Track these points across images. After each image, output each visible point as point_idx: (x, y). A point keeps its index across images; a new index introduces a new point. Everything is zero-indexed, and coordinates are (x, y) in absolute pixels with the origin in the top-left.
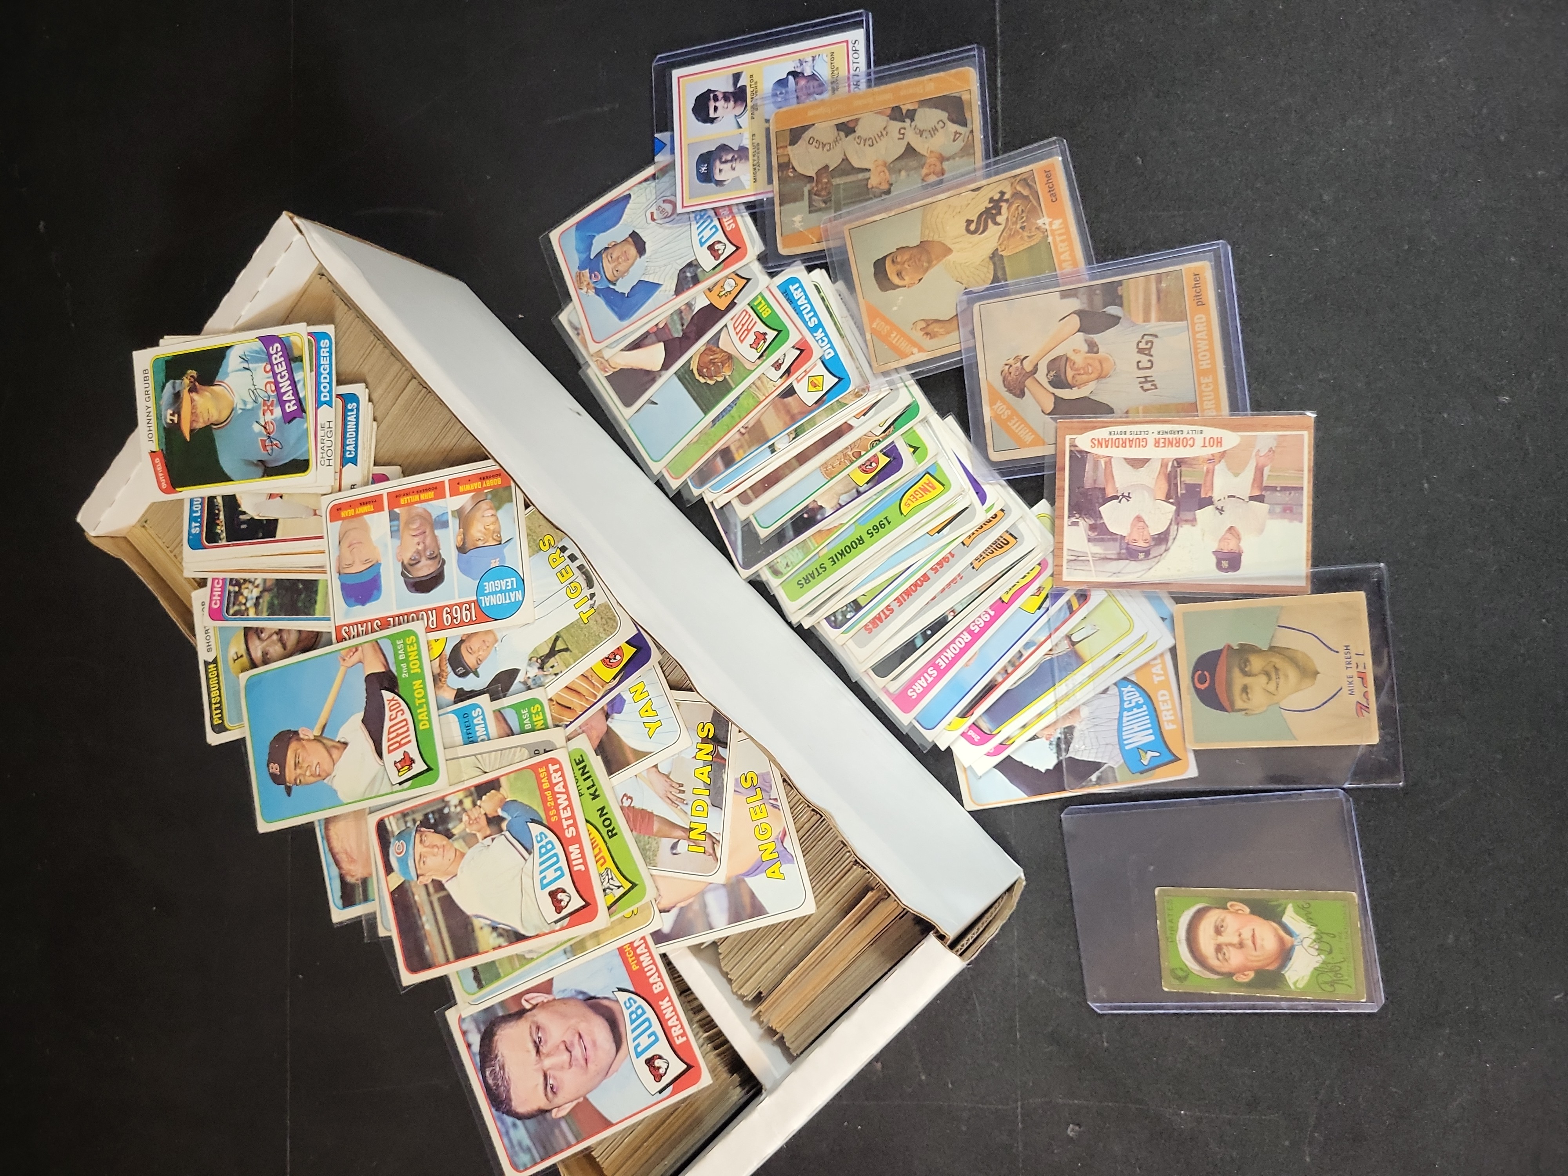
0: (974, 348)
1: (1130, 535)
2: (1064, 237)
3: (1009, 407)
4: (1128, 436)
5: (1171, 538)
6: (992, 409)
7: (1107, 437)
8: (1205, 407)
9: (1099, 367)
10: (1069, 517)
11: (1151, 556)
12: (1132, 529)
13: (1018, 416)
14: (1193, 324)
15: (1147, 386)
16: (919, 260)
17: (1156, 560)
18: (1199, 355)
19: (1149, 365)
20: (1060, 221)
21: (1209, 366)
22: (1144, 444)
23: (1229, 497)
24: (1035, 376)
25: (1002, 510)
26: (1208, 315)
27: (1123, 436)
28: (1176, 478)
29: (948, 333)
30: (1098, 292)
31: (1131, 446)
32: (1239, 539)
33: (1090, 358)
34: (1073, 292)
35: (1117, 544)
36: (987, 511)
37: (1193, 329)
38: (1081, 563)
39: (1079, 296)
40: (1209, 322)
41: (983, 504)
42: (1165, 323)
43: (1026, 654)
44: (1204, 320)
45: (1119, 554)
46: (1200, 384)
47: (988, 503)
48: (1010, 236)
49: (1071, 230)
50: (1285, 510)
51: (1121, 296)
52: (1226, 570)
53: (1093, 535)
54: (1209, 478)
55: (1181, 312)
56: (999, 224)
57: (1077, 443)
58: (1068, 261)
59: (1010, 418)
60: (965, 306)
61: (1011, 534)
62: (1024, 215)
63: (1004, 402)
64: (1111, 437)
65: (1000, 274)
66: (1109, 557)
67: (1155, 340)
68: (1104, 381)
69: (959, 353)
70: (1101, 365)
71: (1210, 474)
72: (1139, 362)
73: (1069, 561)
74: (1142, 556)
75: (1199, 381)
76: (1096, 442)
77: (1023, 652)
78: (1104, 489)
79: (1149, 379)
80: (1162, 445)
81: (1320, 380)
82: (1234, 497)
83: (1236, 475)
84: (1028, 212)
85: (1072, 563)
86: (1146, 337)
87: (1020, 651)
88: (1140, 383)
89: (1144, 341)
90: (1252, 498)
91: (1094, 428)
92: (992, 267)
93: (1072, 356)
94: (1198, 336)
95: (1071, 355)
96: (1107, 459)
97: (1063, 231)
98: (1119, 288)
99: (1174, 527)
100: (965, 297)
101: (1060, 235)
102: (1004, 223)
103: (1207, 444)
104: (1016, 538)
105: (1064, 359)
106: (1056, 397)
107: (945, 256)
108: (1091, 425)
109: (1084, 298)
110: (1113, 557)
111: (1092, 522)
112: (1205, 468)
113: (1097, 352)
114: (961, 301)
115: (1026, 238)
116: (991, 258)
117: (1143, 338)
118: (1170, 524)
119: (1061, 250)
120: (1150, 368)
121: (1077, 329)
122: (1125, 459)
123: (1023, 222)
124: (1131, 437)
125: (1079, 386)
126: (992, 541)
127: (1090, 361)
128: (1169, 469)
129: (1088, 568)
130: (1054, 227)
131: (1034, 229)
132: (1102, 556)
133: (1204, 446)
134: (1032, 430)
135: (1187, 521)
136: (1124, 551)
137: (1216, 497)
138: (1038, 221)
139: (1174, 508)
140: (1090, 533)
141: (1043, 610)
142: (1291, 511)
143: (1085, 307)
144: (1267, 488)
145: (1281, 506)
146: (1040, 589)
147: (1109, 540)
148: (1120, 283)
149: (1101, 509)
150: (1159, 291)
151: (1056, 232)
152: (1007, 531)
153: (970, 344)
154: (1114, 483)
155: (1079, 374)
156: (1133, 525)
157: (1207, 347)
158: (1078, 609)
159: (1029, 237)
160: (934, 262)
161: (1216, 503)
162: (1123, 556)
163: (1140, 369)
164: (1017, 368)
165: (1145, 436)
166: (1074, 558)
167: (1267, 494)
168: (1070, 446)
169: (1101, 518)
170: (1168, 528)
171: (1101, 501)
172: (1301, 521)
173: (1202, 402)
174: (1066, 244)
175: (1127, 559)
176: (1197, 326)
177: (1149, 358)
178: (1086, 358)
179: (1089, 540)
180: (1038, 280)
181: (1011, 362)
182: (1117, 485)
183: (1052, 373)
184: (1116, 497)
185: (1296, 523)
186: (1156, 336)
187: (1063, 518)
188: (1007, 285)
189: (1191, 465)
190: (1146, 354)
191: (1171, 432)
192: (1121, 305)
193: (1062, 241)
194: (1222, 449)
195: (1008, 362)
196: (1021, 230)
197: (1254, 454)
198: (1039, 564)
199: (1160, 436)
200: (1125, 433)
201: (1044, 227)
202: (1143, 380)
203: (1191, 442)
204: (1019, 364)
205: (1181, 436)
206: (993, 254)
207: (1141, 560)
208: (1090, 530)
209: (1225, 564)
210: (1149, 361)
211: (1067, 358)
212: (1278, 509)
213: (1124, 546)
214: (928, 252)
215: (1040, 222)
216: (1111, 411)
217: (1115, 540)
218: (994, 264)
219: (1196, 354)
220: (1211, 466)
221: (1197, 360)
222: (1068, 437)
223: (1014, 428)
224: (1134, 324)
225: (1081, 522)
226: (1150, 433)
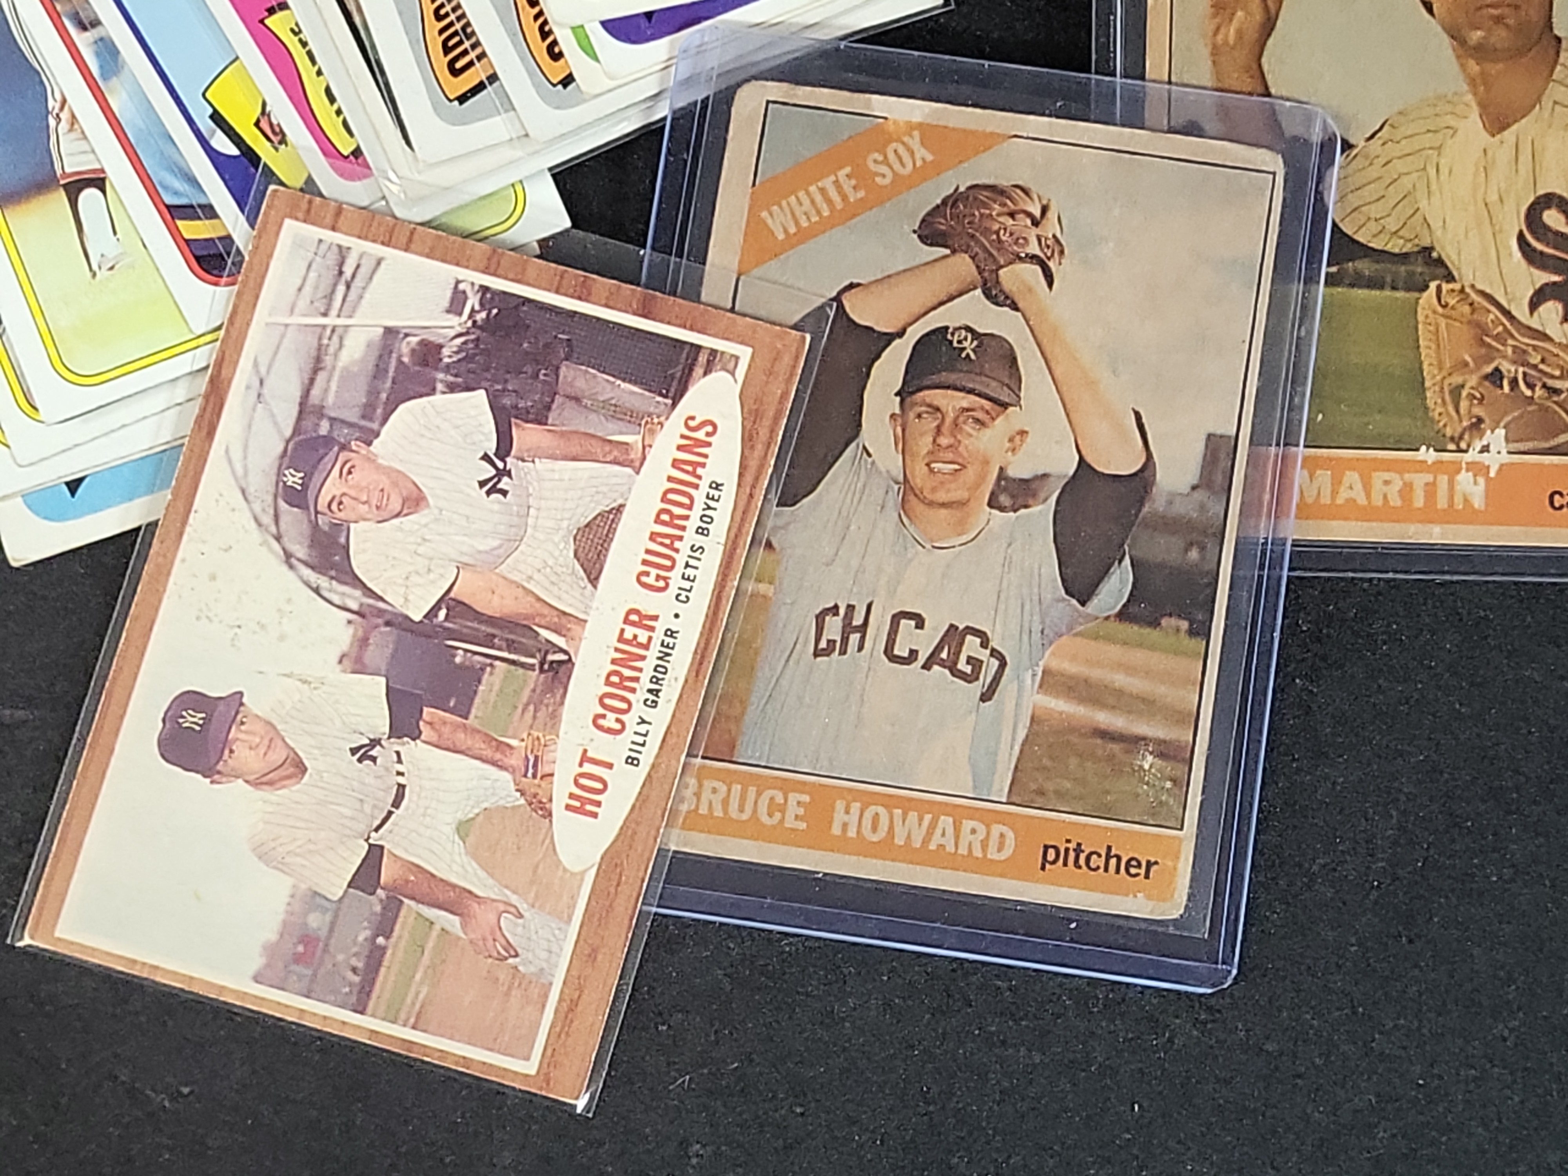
0: (1134, 120)
1: (371, 460)
2: (1419, 501)
3: (901, 184)
4: (690, 537)
5: (323, 582)
6: (911, 127)
7: (708, 475)
8: (708, 784)
9: (942, 496)
10: (484, 289)
11: (283, 505)
12: (388, 471)
13: (864, 206)
14: (989, 818)
15: (833, 627)
16: (1498, 20)
17: (267, 519)
18: (881, 810)
19: (901, 650)
20: (1478, 502)
21: (836, 830)
22: (651, 580)
23: (401, 787)
24: (978, 292)
25: (568, 81)
26: (1002, 869)
27: (694, 523)
28: (511, 646)
29: (1215, 51)
30: (1194, 554)
31: (653, 537)
32: (257, 784)
33: (982, 478)
34: (1219, 478)
35: (352, 416)
36: (579, 31)
37: (973, 814)
38: (324, 288)
39: (1200, 495)
40: (984, 866)
41: (605, 24)
42: (1021, 734)
43: (82, 40)
44: (992, 854)
45: (320, 412)
46: (786, 787)
47: (602, 40)
48: (1481, 330)
49: (1437, 529)
50: (308, 940)
51: (1155, 623)
52: (172, 717)
53: (405, 348)
54: (479, 745)
55: (1041, 793)
56: (1534, 306)
57: (718, 376)
58: (1334, 493)
59: (862, 177)
60: (1291, 129)
61: (479, 87)
62: (1539, 392)
63: (924, 173)
64: (704, 485)
65: (1364, 266)
66: (321, 377)
67: (977, 688)
68: (894, 500)
69: (1135, 69)
70: (943, 505)
71: (488, 753)
72: (920, 625)
73: (343, 253)
74: (293, 479)
75: (801, 787)
76: (700, 435)
77: (90, 35)
78: (541, 421)
79: (855, 638)
80: (628, 635)
81: (684, 1144)
82: (396, 804)
83: (463, 829)
84: (1544, 409)
85: (333, 258)
86: (995, 663)
87: (96, 23)
88: (851, 608)
89: (983, 655)
90: (375, 853)
91: (748, 440)
92: (1395, 246)
93: (1003, 424)
94: (946, 822)
95: (1013, 418)
96: (636, 455)
97: (1442, 502)
98: (1184, 625)
99: (354, 599)
100: (1316, 136)
101: (1431, 489)
102: (1534, 323)
103: (588, 768)
104: (462, 99)
105: (1004, 396)
106: (889, 338)
107: (1484, 107)
108: (764, 433)
109: (1186, 508)
110: (315, 392)
111: (448, 355)
112: (514, 742)
113: (992, 504)
114: (1309, 118)
115: (1457, 379)
116: (1429, 250)
117: (994, 653)
118: (369, 592)
119: (1379, 477)
120: (888, 651)
121: (1089, 459)
122: (619, 509)
123: (1514, 382)
124: (684, 547)
125: (900, 419)
126: (476, 26)
127: (970, 473)
128: (545, 633)
129: (303, 304)
130: (1464, 478)
131: (1478, 411)
132: (328, 360)
133: (585, 758)
134: (803, 236)
135: (363, 642)
136: (324, 428)
137: (411, 749)
138: (1501, 432)
139: (417, 617)
140: (414, 340)
141: (205, 124)
142: (298, 959)
143: (1156, 503)
144: (392, 907)
145: (323, 933)
146: (276, 136)
147: (373, 393)
148: (1201, 631)
149: (480, 395)
150: (1134, 742)
151: (1443, 480)
152: (493, 78)
153: (1153, 112)
154: (553, 457)
155: (939, 430)
156: (397, 477)
157: (899, 841)
158: (175, 233)
159: (1456, 392)
160: (1474, 67)
161: (395, 745)
162: (308, 424)
163: (897, 618)
164: (1020, 240)
165: (673, 590)
166: (348, 270)
167: (375, 903)
168: (713, 352)
169: (452, 388)
170: (357, 582)
171: (507, 401)
172: (257, 979)
173: (728, 779)
174: (1395, 501)
175: (296, 431)
176: (981, 829)
177: (922, 658)
178: (986, 462)
179: (389, 332)
180: (1297, 380)
181: (1050, 228)
182: (542, 465)
183: (969, 345)
184: (504, 447)
185: (257, 962)
186: (985, 697)
187: (486, 271)
188: (1311, 279)
189: (536, 702)
190: (938, 648)
191: (660, 671)
192: (1123, 615)
193: (1407, 489)
194: (558, 807)
195: (1052, 215)
196: (1489, 369)
197: (514, 899)
198: (357, 153)
199: (658, 636)
200: (702, 531)
201: (1478, 445)
202: (858, 621)
203: (610, 721)
204: (1034, 248)
205: (638, 698)
206: (1440, 262)
207: (280, 474)
208: (424, 343)
209: (192, 719)
210: (913, 653)
211: (1005, 406)
212: (316, 921)
213: (342, 434)
214: (1516, 53)
215: (1496, 437)
216: (788, 499)
217: (368, 412)
218: (1404, 257)
219: (889, 803)
220: (515, 761)
221: (869, 799)
222: (745, 353)
223: (828, 183)
224: (1048, 639)
225: (457, 323)
226: (680, 608)
